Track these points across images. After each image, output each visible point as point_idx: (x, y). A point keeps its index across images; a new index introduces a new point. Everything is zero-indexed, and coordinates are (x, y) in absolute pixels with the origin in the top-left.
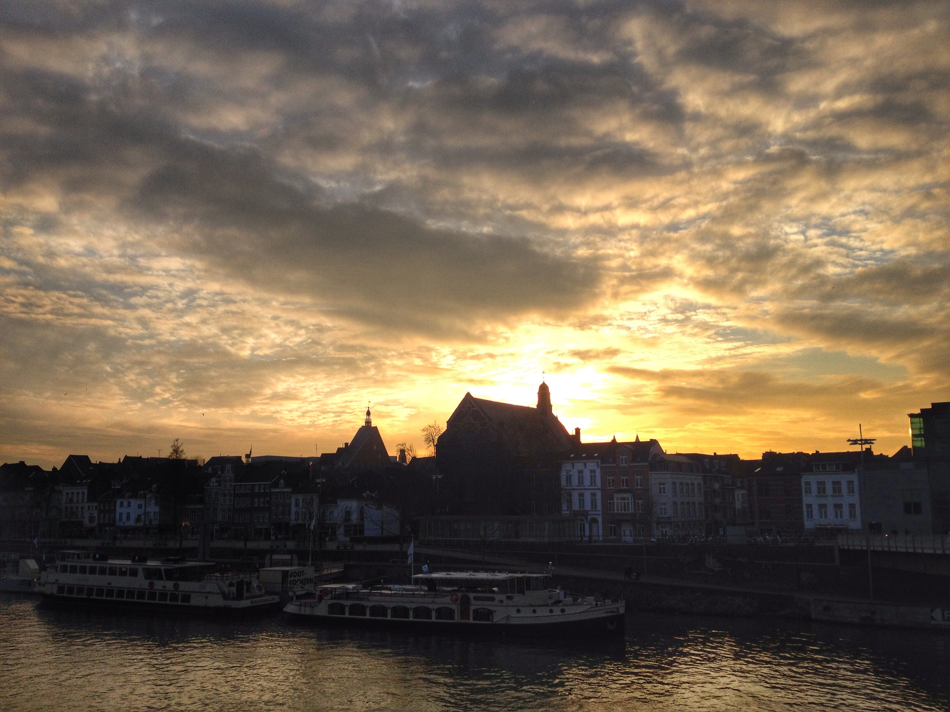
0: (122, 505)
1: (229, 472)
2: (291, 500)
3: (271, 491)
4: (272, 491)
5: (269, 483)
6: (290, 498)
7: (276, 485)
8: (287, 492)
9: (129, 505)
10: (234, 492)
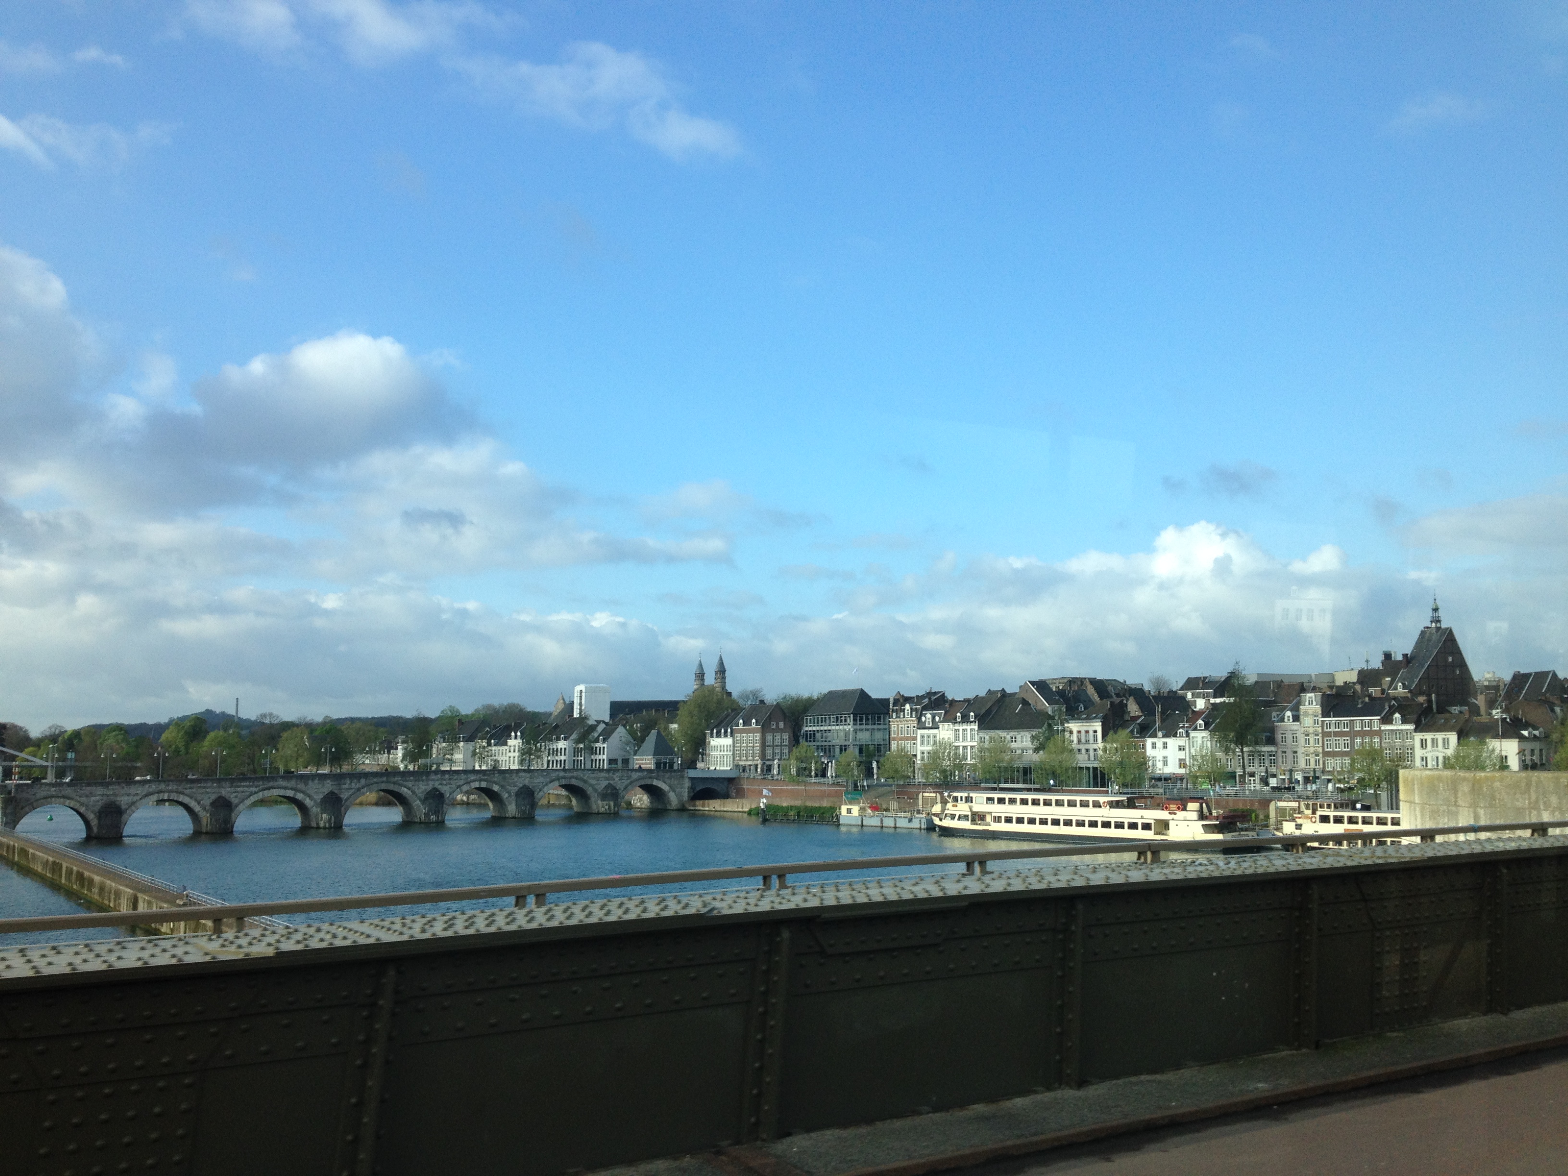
0: (1154, 746)
1: (1312, 704)
2: (1414, 739)
3: (1380, 728)
4: (1383, 728)
5: (1379, 718)
6: (1412, 738)
7: (1387, 720)
8: (1407, 730)
9: (1165, 746)
10: (1323, 729)
